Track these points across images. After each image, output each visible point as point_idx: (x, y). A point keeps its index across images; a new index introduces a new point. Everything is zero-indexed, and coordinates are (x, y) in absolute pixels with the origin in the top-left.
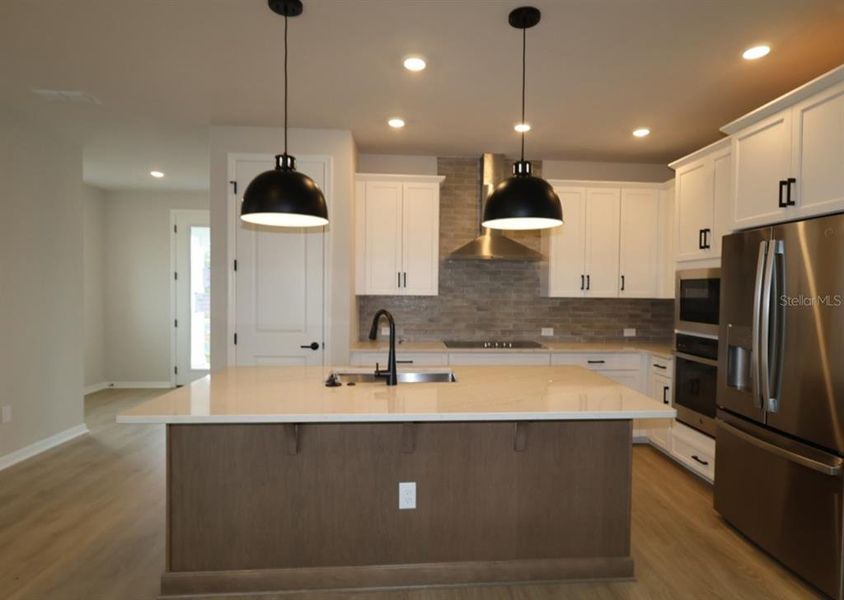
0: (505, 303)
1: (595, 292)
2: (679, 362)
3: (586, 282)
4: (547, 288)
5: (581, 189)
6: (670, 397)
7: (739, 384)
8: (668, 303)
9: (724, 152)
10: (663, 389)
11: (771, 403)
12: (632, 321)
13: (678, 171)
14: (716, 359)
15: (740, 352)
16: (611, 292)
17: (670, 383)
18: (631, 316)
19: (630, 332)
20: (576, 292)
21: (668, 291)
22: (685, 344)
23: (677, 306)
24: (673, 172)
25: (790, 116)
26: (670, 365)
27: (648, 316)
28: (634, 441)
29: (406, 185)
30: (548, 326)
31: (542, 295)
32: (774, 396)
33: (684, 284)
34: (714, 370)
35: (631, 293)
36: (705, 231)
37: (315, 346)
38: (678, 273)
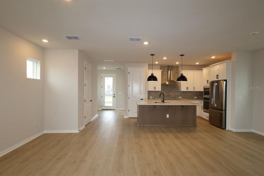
0: (172, 92)
1: (189, 90)
2: (204, 102)
3: (187, 88)
4: (180, 89)
5: (187, 72)
6: (203, 108)
7: (212, 104)
8: (202, 92)
9: (210, 68)
10: (201, 107)
11: (216, 105)
12: (196, 95)
13: (204, 70)
14: (209, 100)
15: (212, 99)
16: (192, 90)
17: (203, 105)
18: (196, 94)
19: (195, 98)
20: (186, 90)
21: (202, 90)
22: (205, 99)
23: (204, 92)
24: (203, 70)
25: (218, 66)
26: (203, 102)
27: (199, 94)
28: (197, 117)
29: (155, 71)
30: (180, 96)
31: (179, 91)
32: (216, 104)
33: (205, 89)
34: (208, 102)
35: (196, 90)
36: (208, 80)
37: (142, 99)
38: (204, 87)
